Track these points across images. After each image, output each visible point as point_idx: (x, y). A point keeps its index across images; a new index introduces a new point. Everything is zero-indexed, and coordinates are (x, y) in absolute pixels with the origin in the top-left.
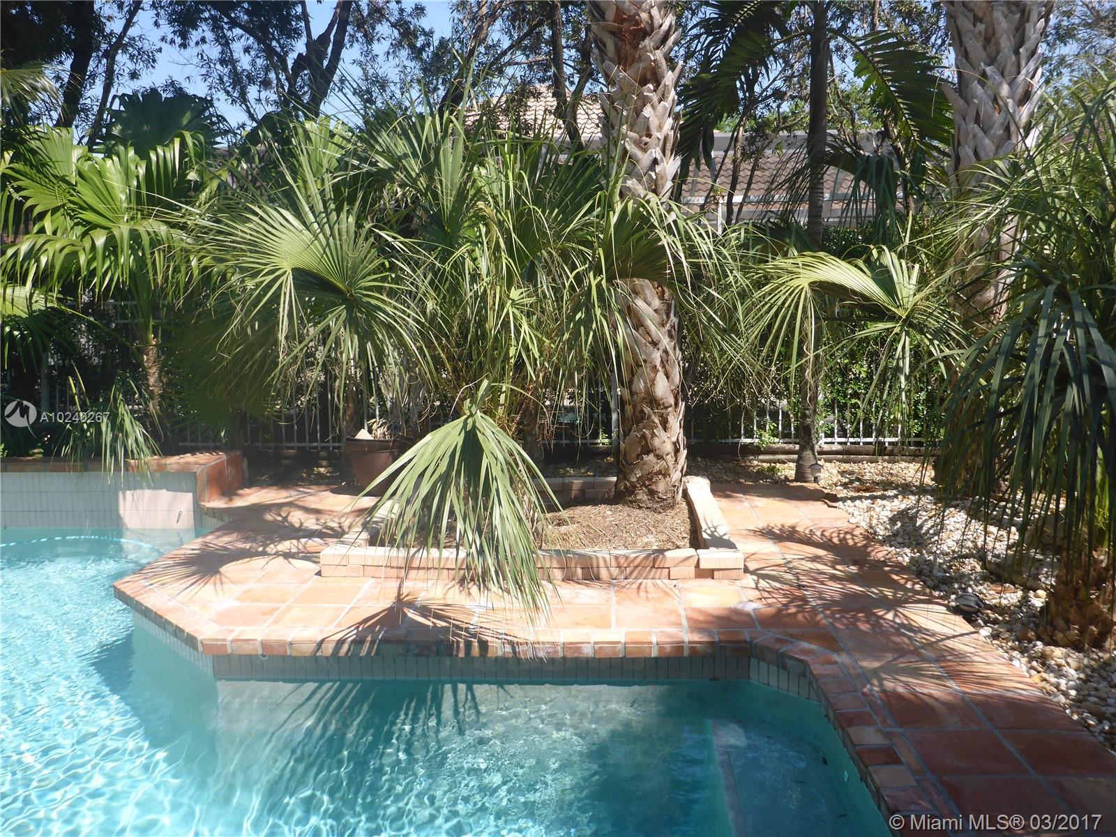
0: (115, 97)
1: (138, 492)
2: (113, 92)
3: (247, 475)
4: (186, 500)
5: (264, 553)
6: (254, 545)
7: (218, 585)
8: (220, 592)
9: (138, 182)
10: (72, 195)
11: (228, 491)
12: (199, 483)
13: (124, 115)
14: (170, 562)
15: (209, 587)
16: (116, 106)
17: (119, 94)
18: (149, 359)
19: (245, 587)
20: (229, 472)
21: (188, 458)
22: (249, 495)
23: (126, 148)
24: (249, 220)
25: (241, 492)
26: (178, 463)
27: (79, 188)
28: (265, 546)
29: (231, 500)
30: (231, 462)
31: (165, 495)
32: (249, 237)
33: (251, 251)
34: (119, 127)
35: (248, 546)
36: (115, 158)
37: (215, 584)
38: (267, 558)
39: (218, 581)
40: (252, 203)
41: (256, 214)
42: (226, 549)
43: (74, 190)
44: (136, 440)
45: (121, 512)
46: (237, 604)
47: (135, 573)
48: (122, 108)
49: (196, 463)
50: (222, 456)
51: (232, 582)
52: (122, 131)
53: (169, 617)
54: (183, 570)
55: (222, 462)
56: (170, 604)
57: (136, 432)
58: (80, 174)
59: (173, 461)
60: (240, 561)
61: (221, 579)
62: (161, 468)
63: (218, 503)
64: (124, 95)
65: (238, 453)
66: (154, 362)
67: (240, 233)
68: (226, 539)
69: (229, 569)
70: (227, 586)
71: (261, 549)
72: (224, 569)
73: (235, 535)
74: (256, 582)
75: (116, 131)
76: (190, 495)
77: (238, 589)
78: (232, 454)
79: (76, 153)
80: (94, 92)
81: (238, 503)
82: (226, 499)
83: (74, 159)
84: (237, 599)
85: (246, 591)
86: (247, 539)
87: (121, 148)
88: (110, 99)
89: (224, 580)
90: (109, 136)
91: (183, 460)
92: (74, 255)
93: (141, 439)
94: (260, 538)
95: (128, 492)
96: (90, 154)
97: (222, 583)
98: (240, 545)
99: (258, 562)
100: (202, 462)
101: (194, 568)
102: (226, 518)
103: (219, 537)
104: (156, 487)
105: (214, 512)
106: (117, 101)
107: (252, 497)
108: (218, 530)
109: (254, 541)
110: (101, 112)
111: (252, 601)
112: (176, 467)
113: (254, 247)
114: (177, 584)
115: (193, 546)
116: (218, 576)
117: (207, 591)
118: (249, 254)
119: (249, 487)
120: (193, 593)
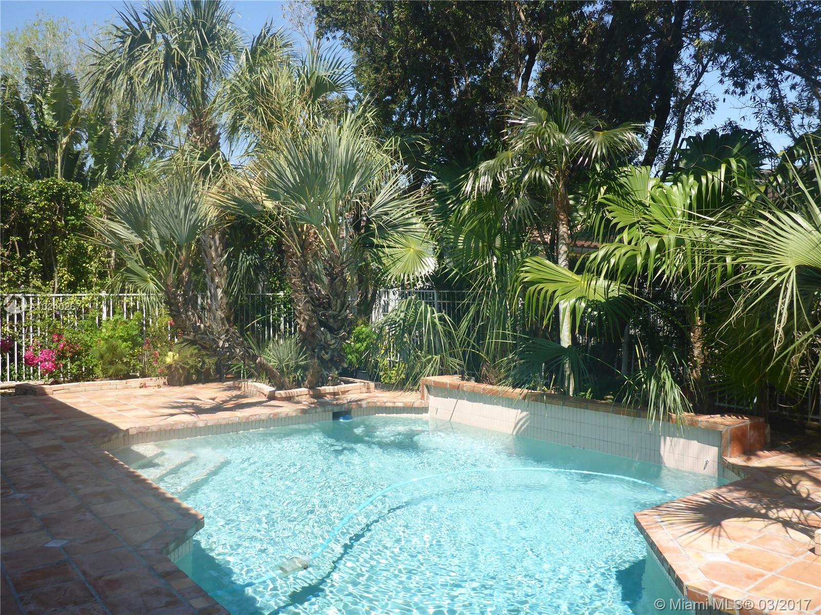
0: (683, 140)
1: (676, 439)
2: (682, 136)
3: (769, 440)
4: (712, 452)
5: (765, 517)
6: (759, 506)
7: (716, 537)
8: (715, 543)
9: (691, 200)
10: (645, 214)
11: (749, 451)
12: (724, 440)
13: (689, 152)
14: (683, 505)
15: (708, 536)
16: (684, 146)
17: (686, 137)
18: (695, 335)
19: (738, 545)
20: (752, 435)
21: (717, 418)
22: (767, 457)
23: (688, 176)
24: (759, 224)
25: (760, 453)
26: (707, 422)
27: (651, 209)
28: (769, 508)
29: (749, 459)
30: (753, 427)
31: (695, 445)
32: (756, 239)
33: (758, 251)
34: (684, 161)
35: (752, 505)
36: (679, 184)
37: (713, 535)
38: (766, 522)
39: (717, 534)
40: (764, 209)
41: (766, 218)
42: (732, 504)
43: (648, 210)
44: (674, 399)
45: (662, 453)
46: (727, 560)
47: (653, 509)
48: (688, 147)
49: (722, 424)
50: (746, 421)
51: (729, 538)
52: (686, 164)
53: (666, 555)
54: (691, 515)
55: (746, 426)
56: (671, 544)
57: (674, 394)
58: (653, 199)
59: (704, 419)
60: (741, 519)
61: (720, 531)
62: (693, 424)
63: (737, 460)
64: (690, 137)
65: (762, 420)
66: (699, 338)
67: (748, 236)
68: (736, 495)
69: (731, 524)
70: (724, 540)
71: (763, 511)
72: (725, 523)
73: (744, 493)
74: (749, 543)
75: (681, 165)
76: (716, 449)
77: (732, 546)
78: (756, 420)
79: (652, 183)
80: (669, 138)
81: (755, 463)
82: (745, 458)
83: (649, 189)
84: (728, 555)
85: (739, 550)
86: (753, 499)
87: (684, 177)
88: (680, 142)
89: (723, 533)
90: (678, 168)
91: (712, 420)
92: (634, 257)
93: (678, 399)
94: (765, 500)
95: (668, 438)
96: (661, 184)
97: (720, 536)
98: (746, 503)
99: (758, 523)
100: (728, 423)
101: (701, 515)
102: (742, 475)
103: (730, 491)
104: (688, 437)
105: (734, 467)
106: (685, 143)
107: (769, 460)
108: (731, 484)
109: (760, 502)
110: (673, 153)
111: (741, 561)
112: (705, 424)
113: (761, 247)
114: (681, 527)
115: (705, 495)
116: (718, 528)
117: (705, 539)
118: (754, 254)
119: (769, 450)
120: (692, 539)
